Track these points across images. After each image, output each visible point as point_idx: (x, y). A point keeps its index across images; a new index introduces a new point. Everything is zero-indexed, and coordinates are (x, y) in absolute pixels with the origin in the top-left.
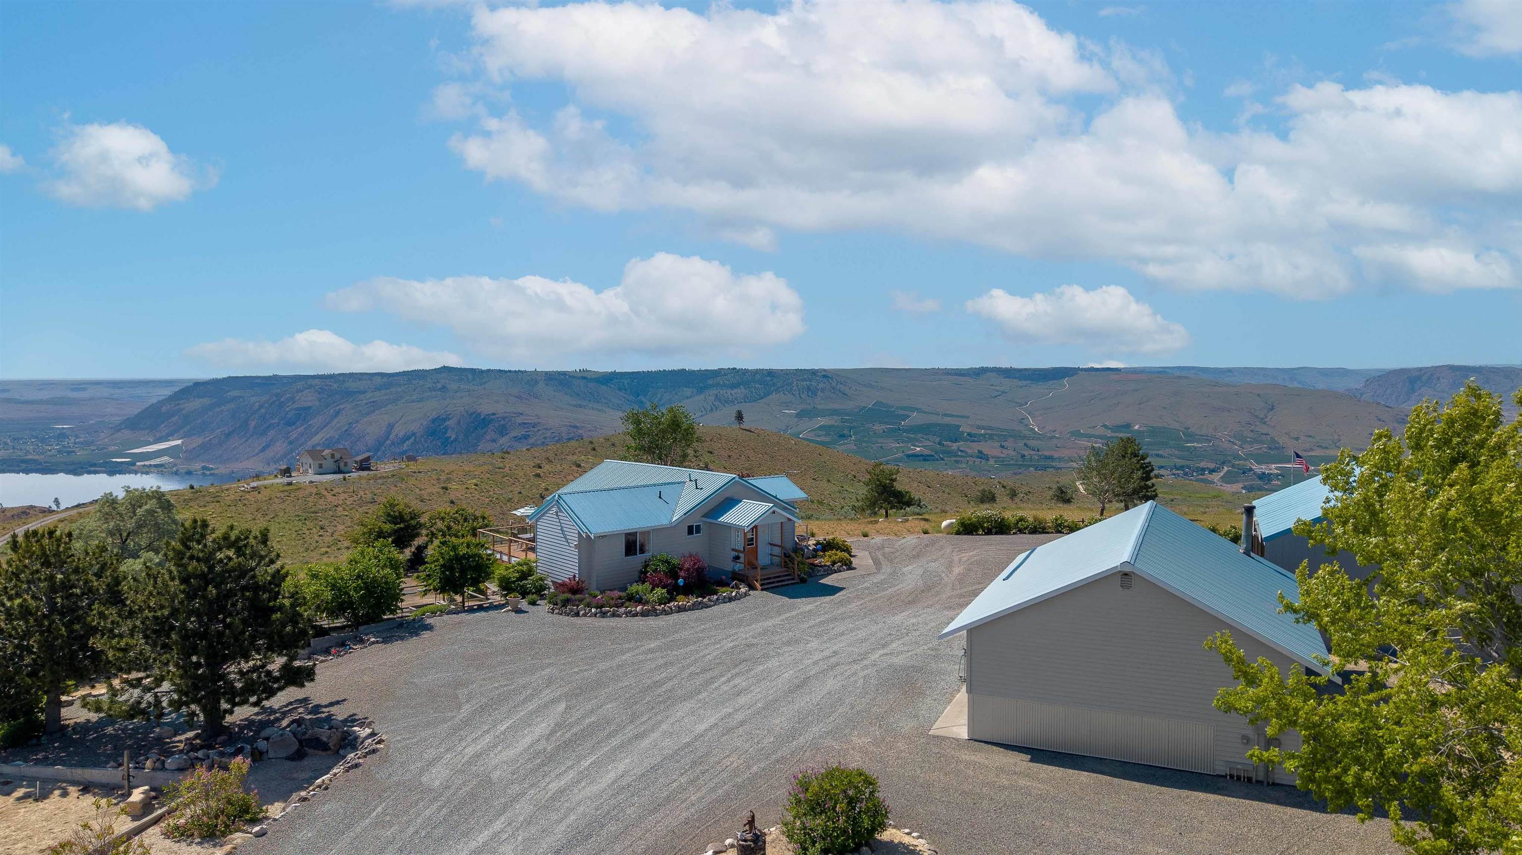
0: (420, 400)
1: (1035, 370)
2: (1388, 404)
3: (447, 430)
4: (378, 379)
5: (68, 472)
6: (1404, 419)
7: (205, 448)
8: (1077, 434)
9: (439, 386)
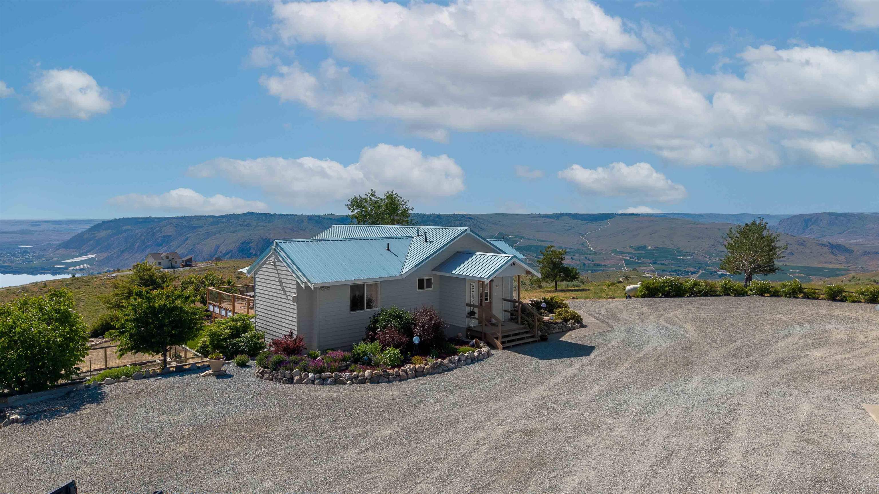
0: (236, 231)
1: (590, 215)
2: (793, 235)
3: (251, 249)
4: (211, 219)
5: (28, 273)
6: (802, 243)
7: (109, 259)
8: (615, 252)
9: (246, 223)
